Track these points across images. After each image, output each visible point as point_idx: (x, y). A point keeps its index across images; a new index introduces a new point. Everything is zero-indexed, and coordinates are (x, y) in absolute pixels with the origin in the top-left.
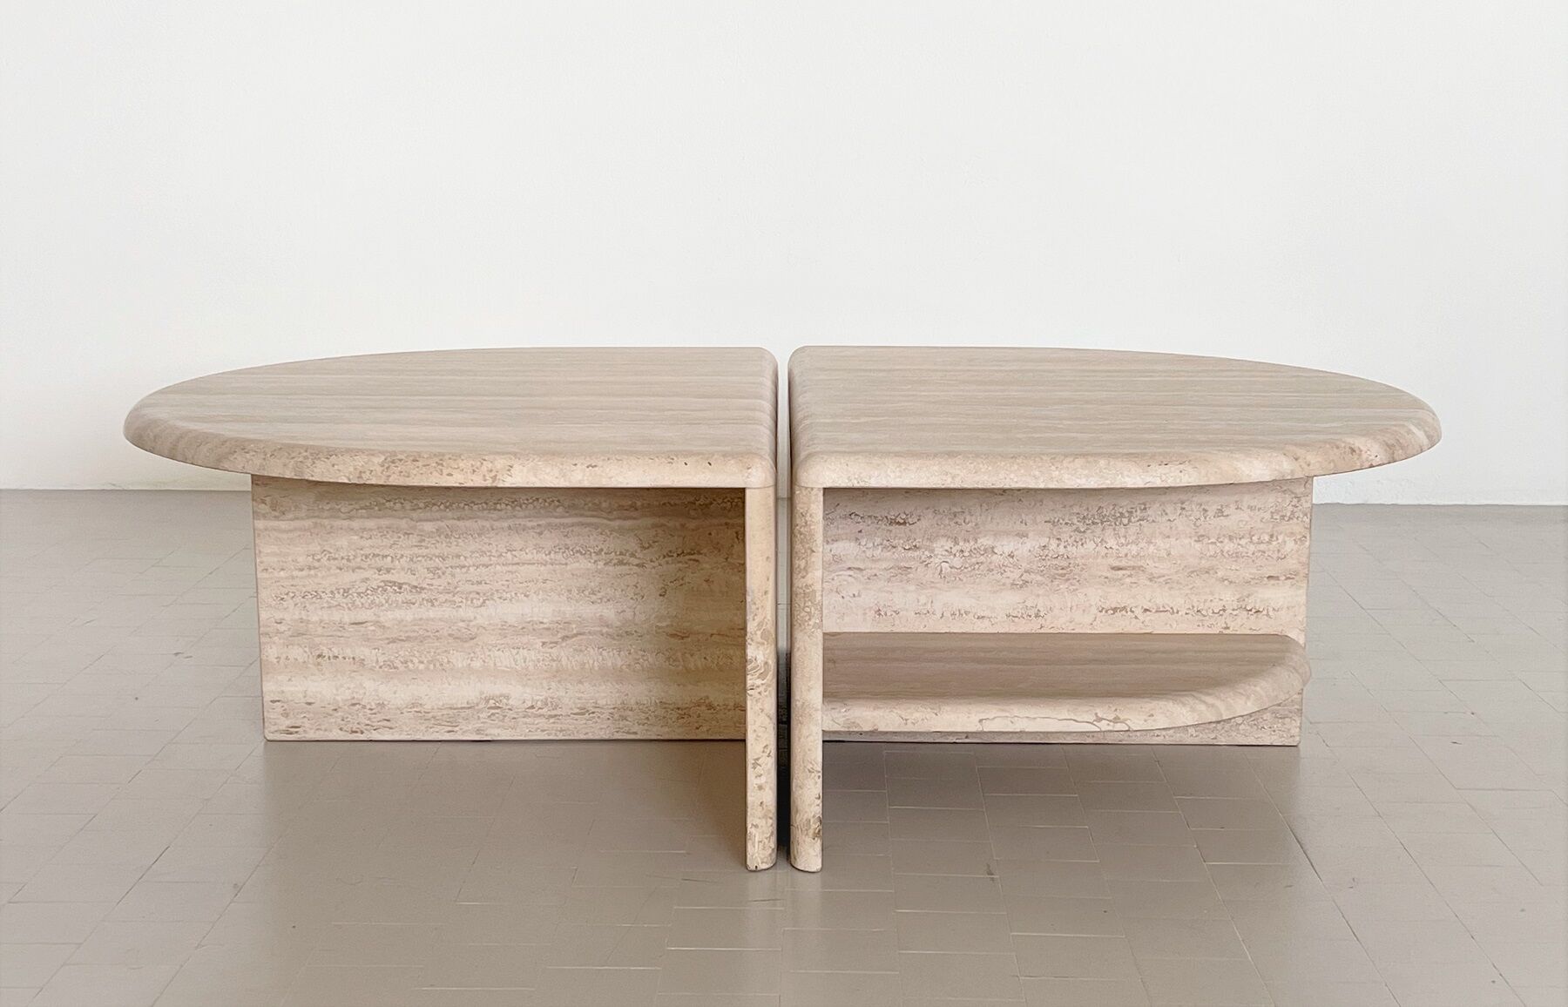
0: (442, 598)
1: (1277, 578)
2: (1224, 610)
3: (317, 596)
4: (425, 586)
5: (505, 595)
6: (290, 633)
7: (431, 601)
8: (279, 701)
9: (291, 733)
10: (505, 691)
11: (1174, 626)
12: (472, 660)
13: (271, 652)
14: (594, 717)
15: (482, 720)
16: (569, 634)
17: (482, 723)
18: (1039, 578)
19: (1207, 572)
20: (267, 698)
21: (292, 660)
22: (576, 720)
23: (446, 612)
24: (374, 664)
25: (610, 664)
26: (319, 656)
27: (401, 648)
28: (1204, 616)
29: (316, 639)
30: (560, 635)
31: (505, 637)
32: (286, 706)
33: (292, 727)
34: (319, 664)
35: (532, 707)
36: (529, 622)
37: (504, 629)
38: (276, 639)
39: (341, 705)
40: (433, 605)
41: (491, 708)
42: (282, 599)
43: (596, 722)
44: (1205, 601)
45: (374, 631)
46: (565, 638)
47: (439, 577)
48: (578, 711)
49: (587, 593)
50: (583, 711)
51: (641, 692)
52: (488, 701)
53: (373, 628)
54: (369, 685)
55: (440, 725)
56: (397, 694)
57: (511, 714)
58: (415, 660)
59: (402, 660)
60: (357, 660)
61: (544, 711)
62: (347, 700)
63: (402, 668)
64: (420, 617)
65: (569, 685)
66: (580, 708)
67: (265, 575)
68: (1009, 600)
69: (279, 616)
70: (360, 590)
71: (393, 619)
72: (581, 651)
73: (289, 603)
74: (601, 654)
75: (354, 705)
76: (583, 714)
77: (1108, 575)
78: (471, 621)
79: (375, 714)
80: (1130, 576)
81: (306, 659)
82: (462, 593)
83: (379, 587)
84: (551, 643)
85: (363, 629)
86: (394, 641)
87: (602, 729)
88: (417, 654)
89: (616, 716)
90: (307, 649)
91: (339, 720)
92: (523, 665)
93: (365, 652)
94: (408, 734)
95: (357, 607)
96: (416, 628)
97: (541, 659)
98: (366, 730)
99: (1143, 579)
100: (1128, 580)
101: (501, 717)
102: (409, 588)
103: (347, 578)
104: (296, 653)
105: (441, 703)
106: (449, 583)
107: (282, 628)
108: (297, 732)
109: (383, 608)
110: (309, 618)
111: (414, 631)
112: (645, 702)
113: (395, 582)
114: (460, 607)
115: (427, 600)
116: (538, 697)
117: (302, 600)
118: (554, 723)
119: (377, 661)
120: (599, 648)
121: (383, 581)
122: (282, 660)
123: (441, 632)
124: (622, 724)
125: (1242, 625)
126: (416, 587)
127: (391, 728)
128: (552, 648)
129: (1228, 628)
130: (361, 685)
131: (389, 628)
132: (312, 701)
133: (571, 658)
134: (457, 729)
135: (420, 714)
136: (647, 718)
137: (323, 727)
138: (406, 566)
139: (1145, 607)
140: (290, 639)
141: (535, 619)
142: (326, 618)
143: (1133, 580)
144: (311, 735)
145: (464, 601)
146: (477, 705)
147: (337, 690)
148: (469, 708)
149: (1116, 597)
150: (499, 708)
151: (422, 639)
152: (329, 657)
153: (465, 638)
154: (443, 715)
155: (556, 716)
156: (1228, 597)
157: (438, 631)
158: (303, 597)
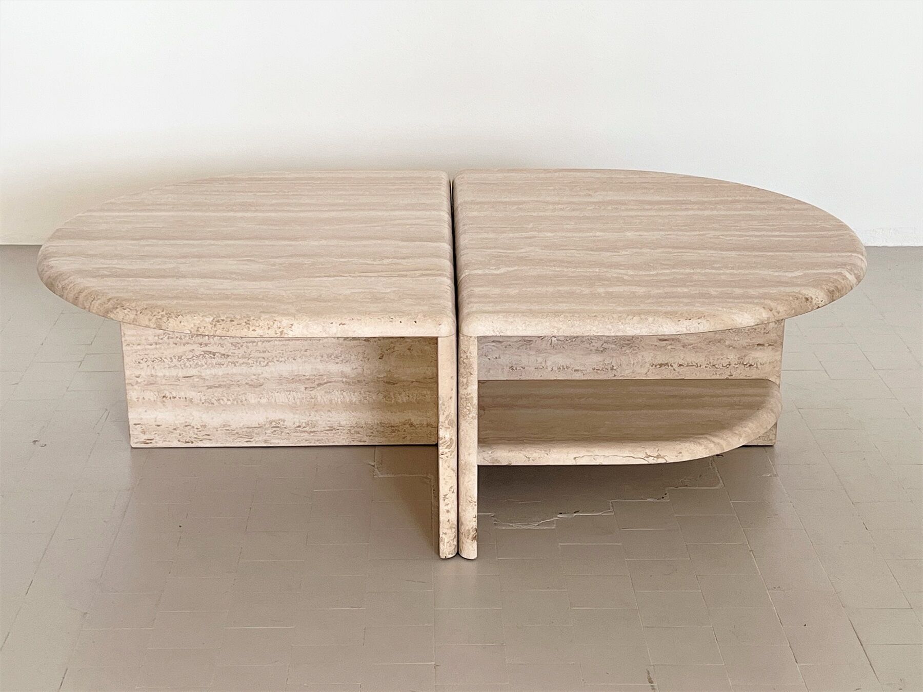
0: (241, 361)
1: (763, 345)
2: (730, 365)
3: (161, 360)
4: (230, 354)
5: (281, 359)
6: (145, 383)
7: (234, 363)
8: (139, 424)
9: (148, 443)
10: (282, 417)
11: (698, 374)
12: (260, 398)
13: (133, 394)
14: (338, 432)
15: (268, 434)
16: (322, 382)
17: (268, 436)
18: (614, 346)
19: (719, 342)
20: (131, 423)
21: (147, 399)
22: (328, 434)
23: (244, 369)
24: (199, 402)
25: (348, 400)
26: (164, 397)
27: (216, 391)
28: (717, 368)
29: (161, 387)
30: (316, 383)
31: (282, 384)
32: (144, 427)
33: (148, 440)
34: (164, 401)
35: (299, 426)
36: (296, 375)
37: (281, 380)
38: (136, 387)
39: (179, 426)
40: (235, 366)
41: (273, 427)
42: (139, 363)
43: (340, 435)
44: (718, 359)
45: (198, 381)
46: (319, 385)
47: (239, 348)
48: (328, 428)
49: (332, 357)
50: (331, 429)
51: (367, 417)
52: (271, 423)
53: (198, 380)
54: (196, 414)
55: (241, 437)
56: (214, 419)
57: (287, 431)
58: (225, 399)
59: (216, 399)
60: (188, 399)
61: (307, 429)
62: (182, 423)
63: (216, 403)
64: (227, 372)
65: (322, 413)
66: (330, 427)
67: (129, 348)
68: (595, 360)
69: (137, 373)
70: (188, 357)
71: (210, 374)
72: (329, 392)
73: (144, 365)
74: (342, 394)
75: (186, 426)
76: (332, 430)
77: (657, 344)
78: (259, 375)
79: (200, 431)
80: (671, 344)
81: (156, 399)
82: (254, 358)
83: (200, 355)
84: (311, 388)
85: (191, 380)
86: (210, 387)
87: (343, 439)
88: (226, 395)
89: (353, 432)
90: (156, 393)
91: (177, 435)
92: (293, 401)
93: (192, 394)
94: (221, 443)
95: (187, 367)
96: (225, 380)
97: (305, 397)
98: (195, 441)
99: (679, 347)
100: (669, 347)
101: (280, 433)
102: (220, 356)
103: (180, 350)
104: (150, 395)
105: (242, 425)
106: (245, 352)
107: (139, 380)
108: (151, 443)
109: (204, 367)
110: (157, 374)
111: (223, 381)
112: (371, 423)
113: (211, 352)
114: (252, 366)
115: (232, 363)
116: (303, 421)
117: (152, 363)
118: (313, 436)
119: (201, 400)
120: (341, 391)
121: (203, 351)
122: (140, 400)
123: (241, 382)
124: (356, 436)
125: (740, 373)
126: (224, 354)
127: (211, 440)
128: (311, 391)
129: (732, 376)
130: (191, 414)
131: (207, 380)
132: (160, 424)
133: (323, 397)
134: (251, 440)
135: (228, 431)
136: (372, 433)
137: (167, 440)
138: (218, 342)
139: (680, 363)
140: (146, 386)
141: (300, 373)
142: (167, 374)
143: (673, 347)
144: (161, 444)
145: (255, 363)
146: (265, 425)
147: (176, 417)
148: (259, 427)
149: (661, 358)
150: (279, 427)
151: (229, 387)
152: (170, 398)
153: (256, 386)
154: (243, 432)
155: (314, 431)
156: (732, 357)
157: (239, 381)
158: (153, 361)
